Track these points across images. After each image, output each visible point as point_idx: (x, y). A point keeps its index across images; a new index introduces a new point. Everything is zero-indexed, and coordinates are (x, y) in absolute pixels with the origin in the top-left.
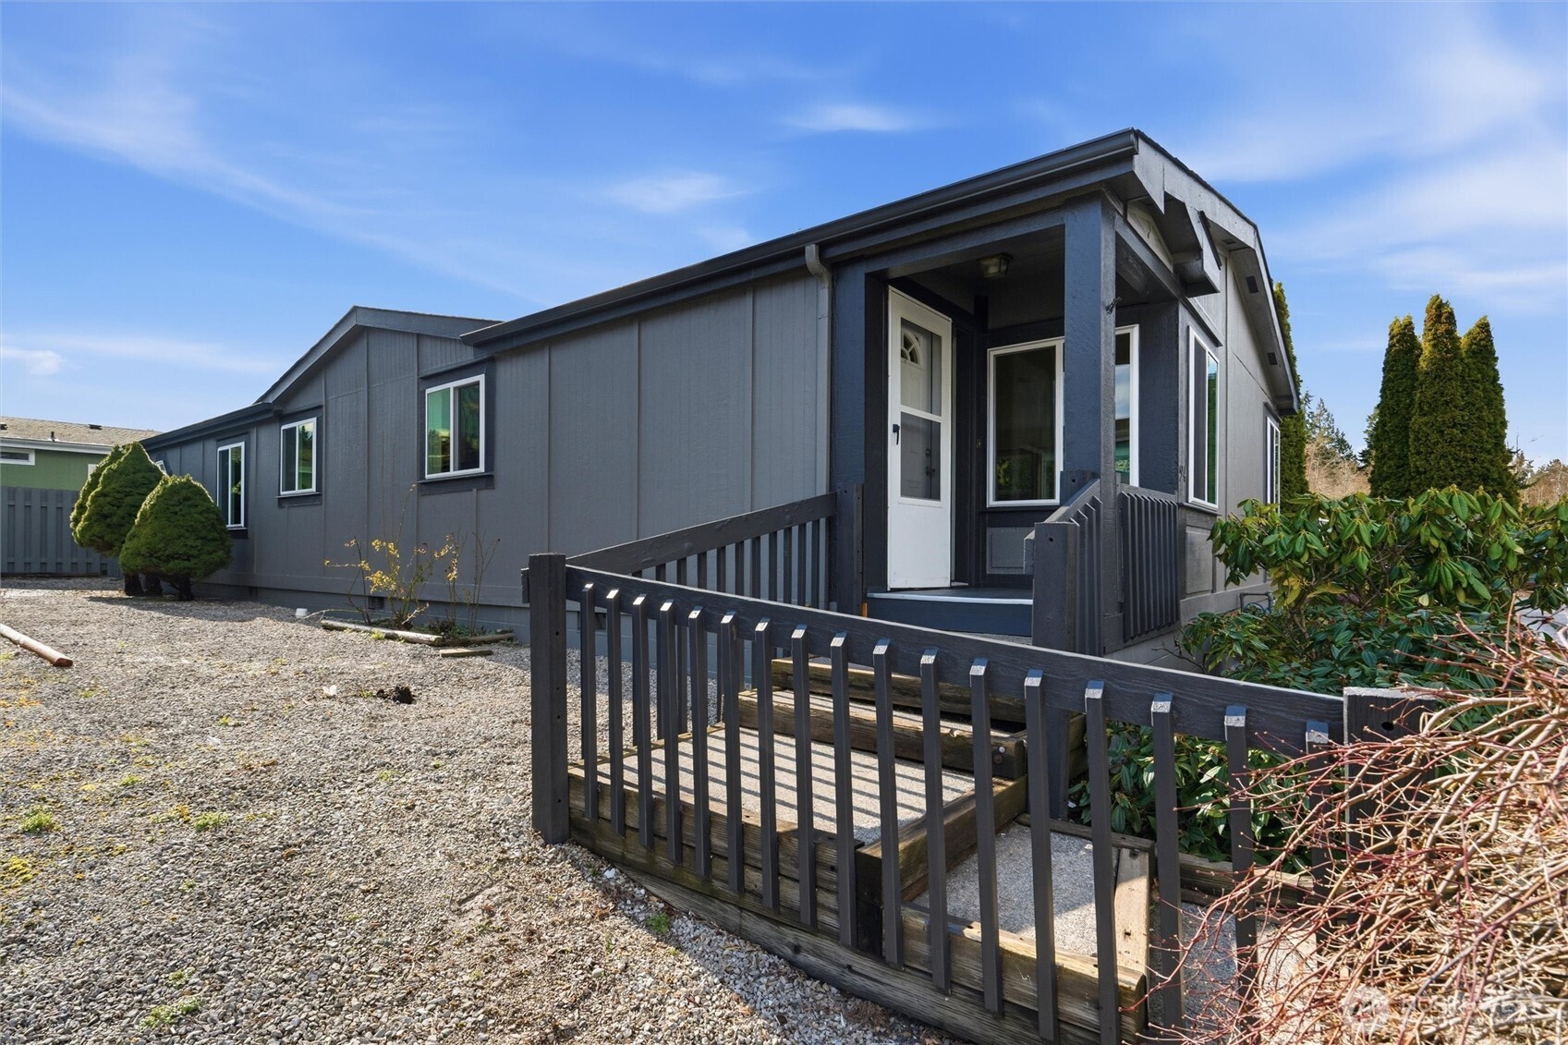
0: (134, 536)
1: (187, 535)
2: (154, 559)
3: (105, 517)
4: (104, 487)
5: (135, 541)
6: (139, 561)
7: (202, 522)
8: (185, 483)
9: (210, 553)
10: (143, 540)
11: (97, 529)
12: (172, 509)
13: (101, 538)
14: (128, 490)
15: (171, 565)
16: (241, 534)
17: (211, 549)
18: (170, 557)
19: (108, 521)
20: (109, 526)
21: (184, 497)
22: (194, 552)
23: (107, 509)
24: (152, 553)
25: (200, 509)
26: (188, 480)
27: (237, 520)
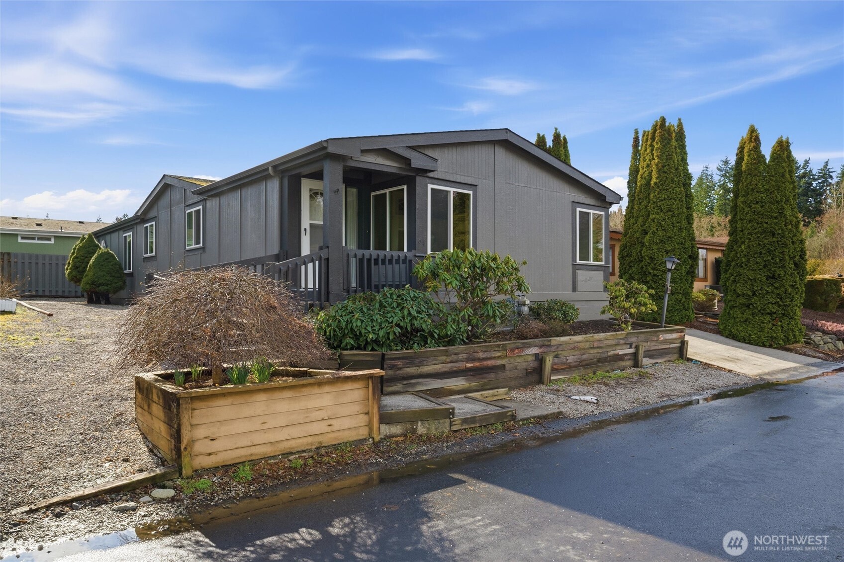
0: (86, 276)
1: (106, 275)
2: (94, 286)
3: (77, 268)
4: (77, 254)
5: (87, 277)
6: (88, 286)
7: (113, 269)
8: (106, 252)
9: (116, 283)
10: (89, 277)
11: (74, 273)
12: (101, 264)
13: (76, 277)
14: (86, 255)
15: (101, 288)
16: (131, 275)
17: (117, 281)
18: (100, 285)
19: (78, 269)
20: (78, 271)
21: (107, 257)
22: (109, 283)
23: (78, 264)
24: (93, 283)
25: (111, 264)
26: (108, 251)
27: (130, 269)
